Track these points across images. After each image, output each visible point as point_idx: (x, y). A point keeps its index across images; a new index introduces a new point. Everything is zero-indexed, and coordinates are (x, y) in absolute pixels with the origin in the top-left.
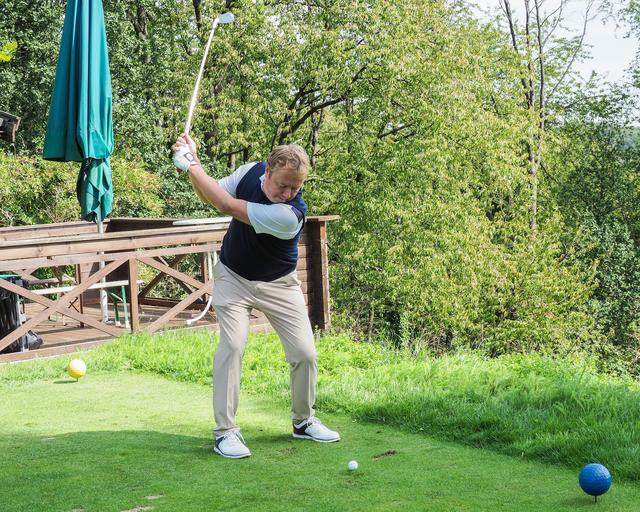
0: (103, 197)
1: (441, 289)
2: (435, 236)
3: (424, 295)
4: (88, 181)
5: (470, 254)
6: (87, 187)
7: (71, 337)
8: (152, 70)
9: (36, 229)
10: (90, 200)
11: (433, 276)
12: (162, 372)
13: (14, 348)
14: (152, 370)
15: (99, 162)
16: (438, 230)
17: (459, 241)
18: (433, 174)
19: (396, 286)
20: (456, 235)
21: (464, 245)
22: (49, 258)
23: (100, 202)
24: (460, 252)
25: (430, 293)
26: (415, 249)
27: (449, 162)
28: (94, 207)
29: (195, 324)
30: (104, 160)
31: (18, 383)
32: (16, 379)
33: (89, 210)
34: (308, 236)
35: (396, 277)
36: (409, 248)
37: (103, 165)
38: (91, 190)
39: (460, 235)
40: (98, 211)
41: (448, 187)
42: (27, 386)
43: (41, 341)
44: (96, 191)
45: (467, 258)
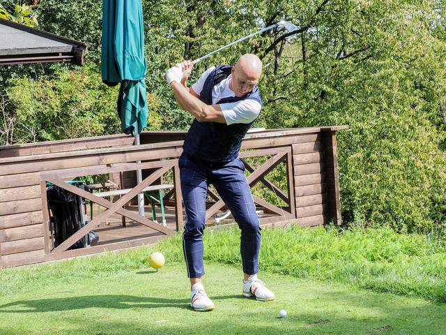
0: (139, 113)
1: (397, 189)
2: (391, 144)
3: (383, 196)
4: (127, 99)
5: (421, 160)
6: (125, 105)
7: (119, 234)
8: (150, 5)
9: (75, 142)
10: (129, 116)
11: (391, 179)
12: (230, 263)
13: (79, 245)
14: (219, 261)
15: (135, 82)
16: (393, 138)
17: (411, 149)
18: (388, 90)
19: (358, 188)
20: (409, 143)
21: (416, 152)
22: (108, 165)
23: (137, 118)
24: (413, 159)
25: (388, 195)
26: (373, 156)
27: (401, 80)
28: (132, 122)
29: (223, 222)
30: (140, 81)
31: (105, 274)
32: (103, 270)
33: (128, 124)
34: (321, 144)
35: (359, 181)
36: (368, 155)
37: (139, 85)
38: (129, 107)
39: (412, 143)
40: (135, 125)
41: (401, 102)
42: (114, 276)
43: (97, 238)
44: (134, 108)
45: (419, 163)
